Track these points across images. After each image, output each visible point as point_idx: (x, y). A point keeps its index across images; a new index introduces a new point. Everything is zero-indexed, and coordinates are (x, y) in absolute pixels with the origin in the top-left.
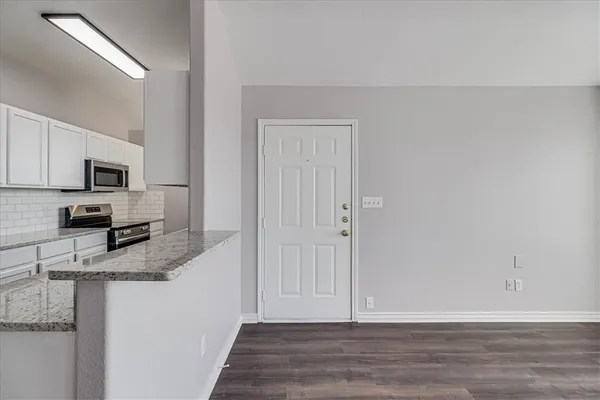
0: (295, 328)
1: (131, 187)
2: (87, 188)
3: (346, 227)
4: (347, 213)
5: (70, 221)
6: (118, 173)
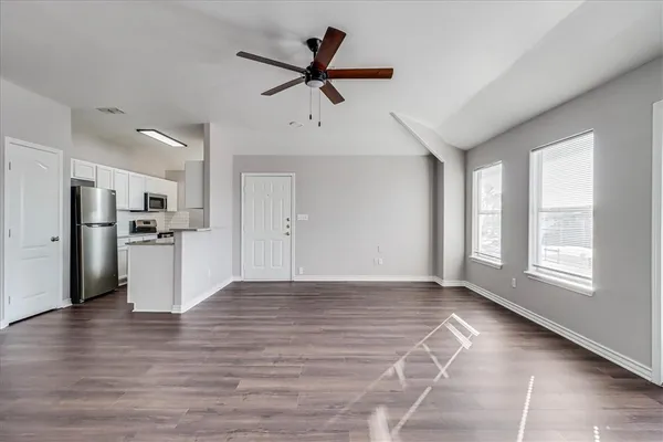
0: (264, 286)
1: (169, 209)
2: (146, 210)
3: (288, 230)
4: (289, 223)
5: (135, 229)
6: (162, 200)
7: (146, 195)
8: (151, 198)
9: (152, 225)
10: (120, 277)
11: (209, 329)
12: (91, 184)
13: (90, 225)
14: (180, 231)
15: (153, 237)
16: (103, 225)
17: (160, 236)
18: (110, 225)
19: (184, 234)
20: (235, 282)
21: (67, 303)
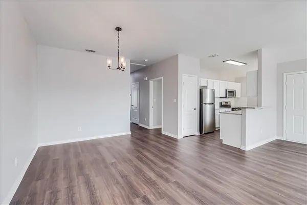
0: (292, 145)
1: (237, 96)
2: (226, 97)
5: (222, 106)
6: (233, 92)
7: (226, 90)
8: (229, 92)
9: (229, 104)
10: (216, 126)
11: (265, 165)
12: (206, 87)
13: (205, 104)
14: (245, 108)
15: (229, 110)
16: (210, 104)
17: (232, 110)
18: (213, 104)
19: (247, 110)
20: (277, 140)
21: (198, 133)
